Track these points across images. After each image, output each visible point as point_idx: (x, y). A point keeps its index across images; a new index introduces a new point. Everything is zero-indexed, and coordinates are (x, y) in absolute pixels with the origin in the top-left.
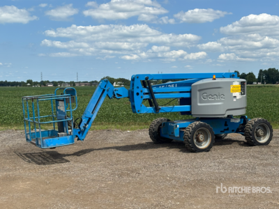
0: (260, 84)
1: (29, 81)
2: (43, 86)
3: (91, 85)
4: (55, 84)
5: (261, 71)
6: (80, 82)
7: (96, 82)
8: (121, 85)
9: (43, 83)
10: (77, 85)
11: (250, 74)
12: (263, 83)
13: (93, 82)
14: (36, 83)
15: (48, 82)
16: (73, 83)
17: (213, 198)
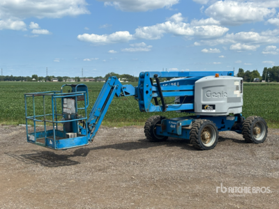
0: (264, 82)
1: (34, 77)
2: (48, 82)
3: (96, 81)
4: (60, 79)
5: (265, 69)
6: (85, 78)
7: (101, 77)
8: (125, 81)
9: (48, 79)
10: (82, 80)
11: (254, 71)
12: (267, 81)
13: (98, 78)
14: (41, 79)
15: (53, 77)
16: (78, 79)
17: (170, 199)
